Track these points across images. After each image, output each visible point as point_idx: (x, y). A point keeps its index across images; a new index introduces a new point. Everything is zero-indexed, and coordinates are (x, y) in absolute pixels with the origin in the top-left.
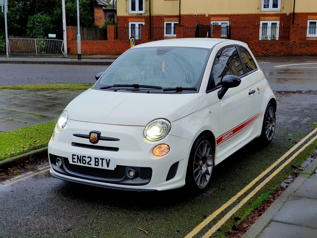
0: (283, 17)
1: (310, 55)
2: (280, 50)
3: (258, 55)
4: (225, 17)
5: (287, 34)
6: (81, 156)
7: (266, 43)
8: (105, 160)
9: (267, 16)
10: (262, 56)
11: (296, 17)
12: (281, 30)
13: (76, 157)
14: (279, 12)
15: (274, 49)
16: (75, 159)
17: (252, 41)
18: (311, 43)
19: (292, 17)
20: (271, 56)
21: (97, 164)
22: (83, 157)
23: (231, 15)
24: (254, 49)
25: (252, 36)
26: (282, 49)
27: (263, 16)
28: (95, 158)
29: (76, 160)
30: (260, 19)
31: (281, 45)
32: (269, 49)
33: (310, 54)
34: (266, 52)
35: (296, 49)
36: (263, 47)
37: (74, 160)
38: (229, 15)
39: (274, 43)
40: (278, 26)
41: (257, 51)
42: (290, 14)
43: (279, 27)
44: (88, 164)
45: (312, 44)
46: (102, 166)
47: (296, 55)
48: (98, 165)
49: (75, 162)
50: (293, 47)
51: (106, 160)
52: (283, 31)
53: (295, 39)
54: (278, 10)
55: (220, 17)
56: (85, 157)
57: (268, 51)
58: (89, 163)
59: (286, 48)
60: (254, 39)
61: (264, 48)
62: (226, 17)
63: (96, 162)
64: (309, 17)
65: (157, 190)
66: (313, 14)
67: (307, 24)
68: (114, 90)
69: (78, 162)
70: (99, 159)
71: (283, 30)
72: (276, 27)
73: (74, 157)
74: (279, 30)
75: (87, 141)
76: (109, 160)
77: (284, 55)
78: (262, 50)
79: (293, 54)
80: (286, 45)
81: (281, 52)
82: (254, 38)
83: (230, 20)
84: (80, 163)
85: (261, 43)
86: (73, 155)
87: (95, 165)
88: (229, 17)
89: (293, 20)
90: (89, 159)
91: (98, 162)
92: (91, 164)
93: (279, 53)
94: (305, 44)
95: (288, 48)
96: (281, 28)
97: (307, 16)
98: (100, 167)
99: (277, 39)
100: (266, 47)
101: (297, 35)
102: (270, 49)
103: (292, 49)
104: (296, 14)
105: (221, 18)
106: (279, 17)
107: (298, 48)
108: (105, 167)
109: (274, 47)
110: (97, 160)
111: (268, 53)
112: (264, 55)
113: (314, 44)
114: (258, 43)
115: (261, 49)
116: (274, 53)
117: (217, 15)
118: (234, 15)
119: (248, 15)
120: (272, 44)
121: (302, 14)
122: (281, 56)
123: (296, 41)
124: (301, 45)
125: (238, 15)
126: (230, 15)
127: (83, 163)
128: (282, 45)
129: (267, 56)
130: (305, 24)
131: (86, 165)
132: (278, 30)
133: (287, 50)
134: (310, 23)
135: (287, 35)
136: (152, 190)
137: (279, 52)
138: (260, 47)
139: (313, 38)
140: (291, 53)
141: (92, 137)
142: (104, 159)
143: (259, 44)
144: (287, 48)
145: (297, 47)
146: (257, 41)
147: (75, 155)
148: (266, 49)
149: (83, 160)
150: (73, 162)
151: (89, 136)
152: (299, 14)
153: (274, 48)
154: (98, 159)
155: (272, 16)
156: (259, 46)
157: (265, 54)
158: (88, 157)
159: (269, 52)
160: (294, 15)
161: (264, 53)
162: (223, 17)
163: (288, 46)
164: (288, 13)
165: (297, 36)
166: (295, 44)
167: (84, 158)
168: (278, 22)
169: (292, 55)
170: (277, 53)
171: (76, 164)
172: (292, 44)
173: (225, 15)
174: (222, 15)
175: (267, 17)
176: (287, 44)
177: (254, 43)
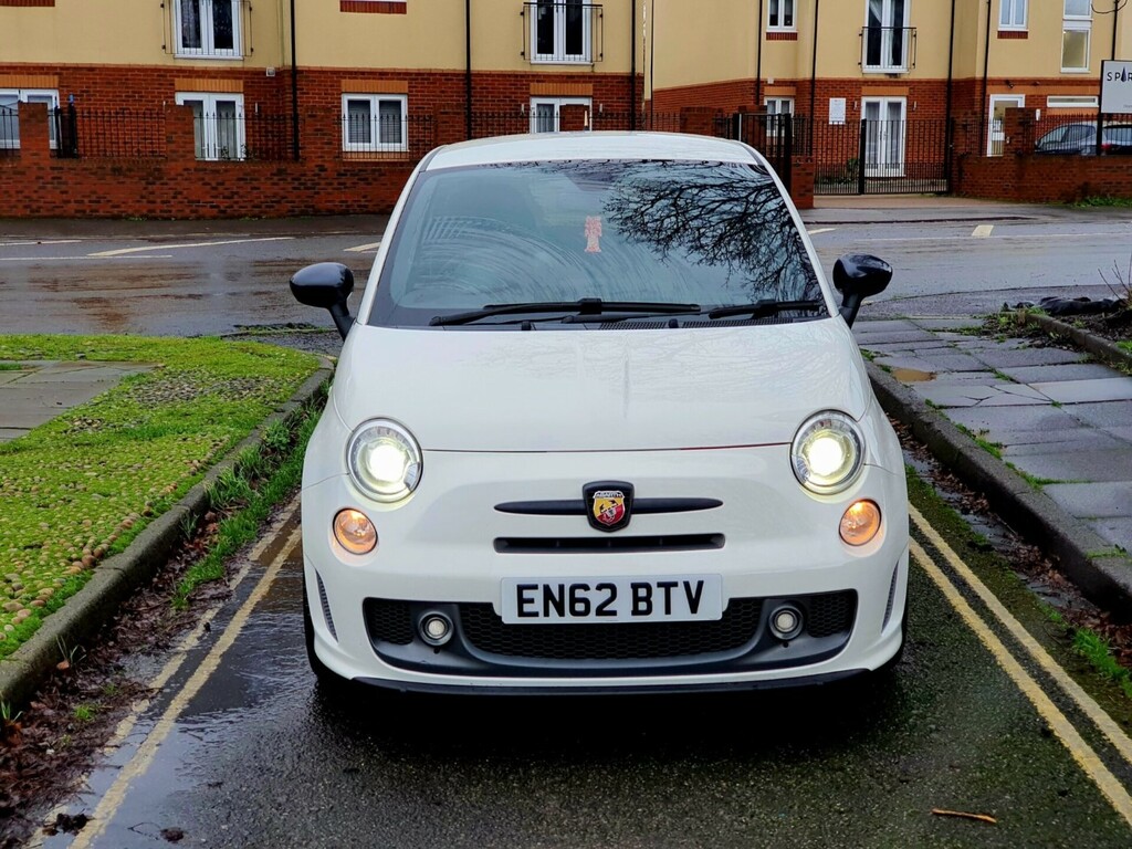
0: (252, 81)
1: (374, 213)
2: (275, 195)
3: (201, 213)
4: (41, 74)
5: (273, 140)
6: (561, 588)
7: (226, 171)
8: (681, 587)
9: (199, 77)
10: (214, 218)
11: (302, 83)
12: (253, 127)
13: (538, 595)
14: (239, 65)
15: (255, 191)
16: (531, 601)
17: (173, 164)
18: (375, 170)
19: (290, 83)
20: (246, 215)
21: (642, 606)
22: (573, 588)
23: (65, 68)
24: (185, 192)
25: (173, 146)
26: (282, 193)
27: (184, 77)
28: (635, 587)
29: (538, 606)
30: (173, 85)
31: (276, 178)
32: (237, 193)
33: (377, 209)
34: (228, 202)
35: (329, 194)
36: (214, 185)
37: (527, 608)
38: (56, 68)
39: (254, 171)
40: (240, 110)
41: (194, 198)
42: (279, 73)
43: (243, 116)
44: (600, 612)
45: (380, 175)
46: (668, 611)
47: (331, 213)
48: (648, 611)
49: (536, 614)
50: (319, 184)
51: (687, 585)
52: (260, 132)
53: (321, 157)
54: (232, 57)
55: (23, 74)
56: (586, 587)
57: (236, 198)
58: (607, 608)
59: (294, 188)
60: (182, 156)
61: (221, 188)
62: (46, 74)
63: (636, 599)
64: (346, 83)
65: (866, 671)
66: (356, 73)
67: (339, 107)
68: (520, 326)
69: (546, 614)
70: (654, 587)
71: (257, 126)
72: (234, 115)
73: (527, 594)
74: (247, 127)
75: (578, 527)
76: (700, 584)
77: (292, 214)
78: (212, 197)
79: (319, 211)
80: (293, 179)
81: (278, 202)
82: (181, 153)
83: (60, 88)
84: (561, 613)
85: (205, 170)
86: (521, 589)
87: (636, 612)
88: (56, 74)
89: (294, 93)
90: (607, 593)
91: (647, 599)
92: (614, 613)
93: (272, 207)
94: (357, 175)
95: (302, 187)
96: (253, 119)
97: (340, 82)
98: (658, 615)
99: (241, 155)
100: (227, 185)
101: (327, 143)
102: (241, 191)
103: (316, 193)
104: (302, 72)
105: (23, 79)
106: (241, 82)
107: (334, 189)
108: (681, 613)
109: (255, 183)
110: (642, 592)
111: (236, 207)
112: (222, 215)
113: (384, 175)
114: (196, 170)
115: (207, 193)
116: (254, 207)
117: (8, 68)
118: (77, 69)
119: (130, 69)
120: (245, 174)
121: (322, 72)
122: (280, 216)
123: (327, 165)
124: (343, 179)
125: (91, 69)
126: (62, 68)
127: (574, 613)
128: (280, 180)
129: (232, 217)
130: (336, 107)
131: (592, 619)
132: (240, 125)
133: (298, 197)
134: (351, 103)
135: (273, 145)
136: (849, 674)
137: (272, 202)
138: (204, 184)
139: (367, 156)
140: (313, 207)
141: (601, 508)
142: (675, 584)
143: (201, 174)
144: (298, 189)
145: (331, 184)
146: (191, 165)
147: (535, 587)
148: (227, 193)
149: (574, 600)
150: (521, 613)
151: (582, 506)
152: (310, 71)
153: (252, 188)
154: (648, 587)
155: (215, 78)
156: (201, 183)
157: (224, 212)
158: (600, 587)
159: (237, 202)
160: (292, 76)
161: (222, 208)
162: (35, 74)
163: (303, 181)
164: (270, 70)
165: (326, 146)
166: (323, 174)
167: (579, 593)
168: (239, 100)
169: (317, 213)
170: (267, 207)
171: (541, 620)
172: (314, 175)
173: (42, 68)
174: (29, 68)
175: (197, 80)
176: (297, 175)
177: (180, 170)
